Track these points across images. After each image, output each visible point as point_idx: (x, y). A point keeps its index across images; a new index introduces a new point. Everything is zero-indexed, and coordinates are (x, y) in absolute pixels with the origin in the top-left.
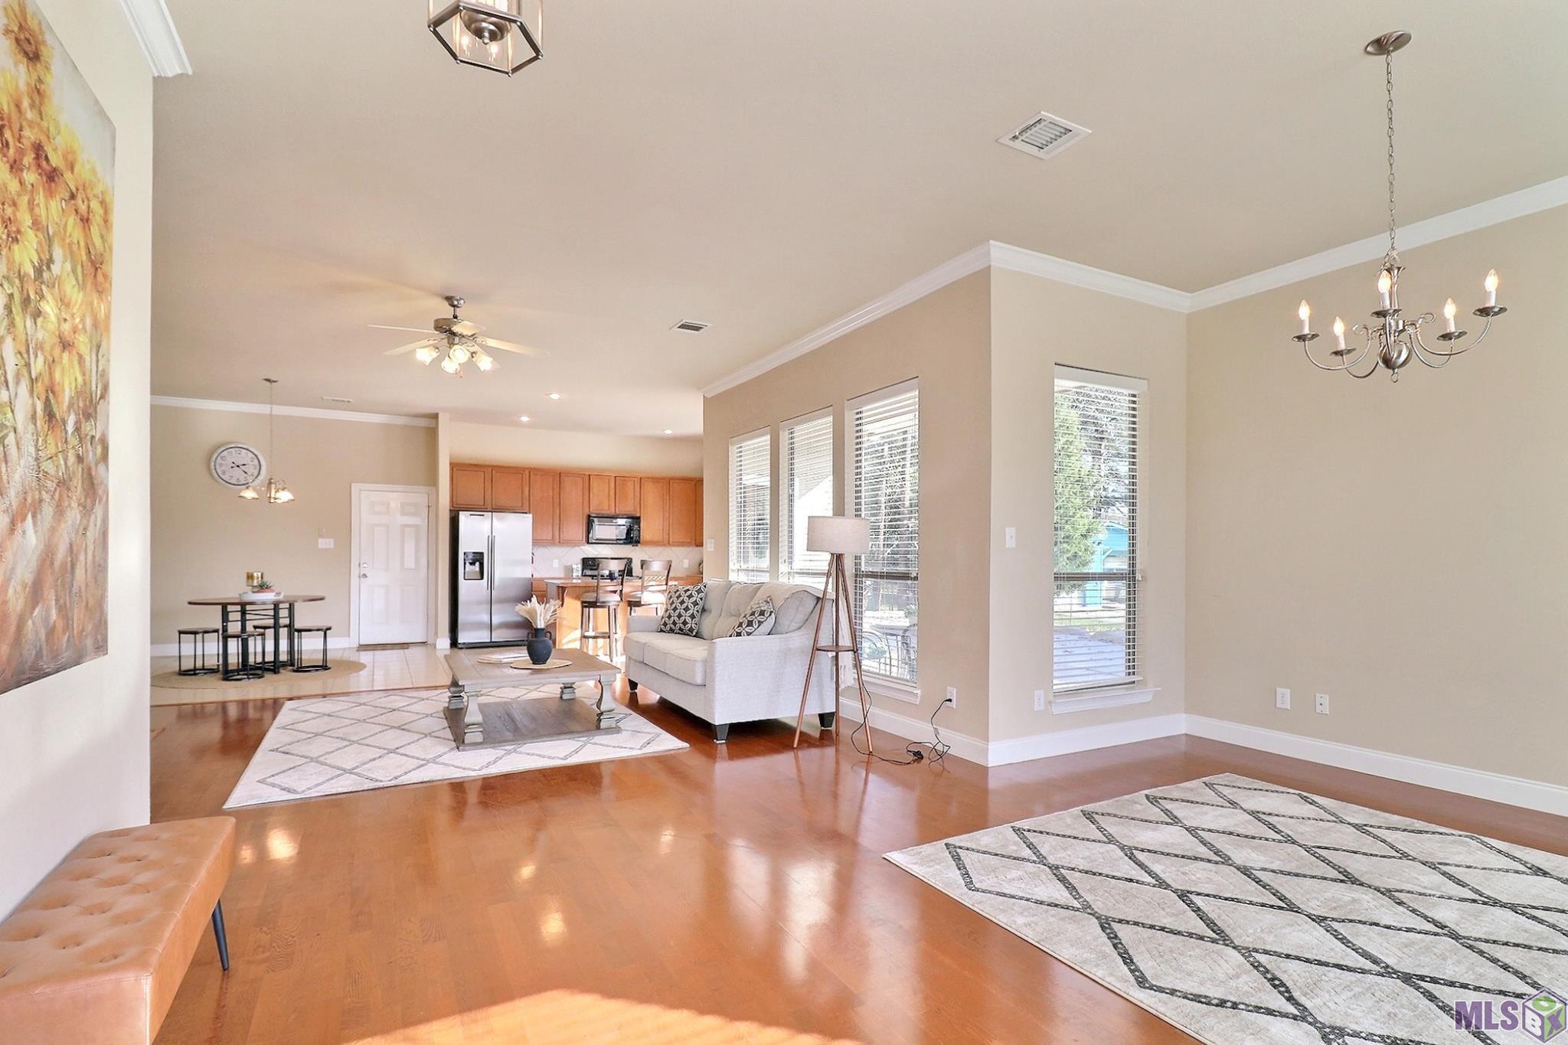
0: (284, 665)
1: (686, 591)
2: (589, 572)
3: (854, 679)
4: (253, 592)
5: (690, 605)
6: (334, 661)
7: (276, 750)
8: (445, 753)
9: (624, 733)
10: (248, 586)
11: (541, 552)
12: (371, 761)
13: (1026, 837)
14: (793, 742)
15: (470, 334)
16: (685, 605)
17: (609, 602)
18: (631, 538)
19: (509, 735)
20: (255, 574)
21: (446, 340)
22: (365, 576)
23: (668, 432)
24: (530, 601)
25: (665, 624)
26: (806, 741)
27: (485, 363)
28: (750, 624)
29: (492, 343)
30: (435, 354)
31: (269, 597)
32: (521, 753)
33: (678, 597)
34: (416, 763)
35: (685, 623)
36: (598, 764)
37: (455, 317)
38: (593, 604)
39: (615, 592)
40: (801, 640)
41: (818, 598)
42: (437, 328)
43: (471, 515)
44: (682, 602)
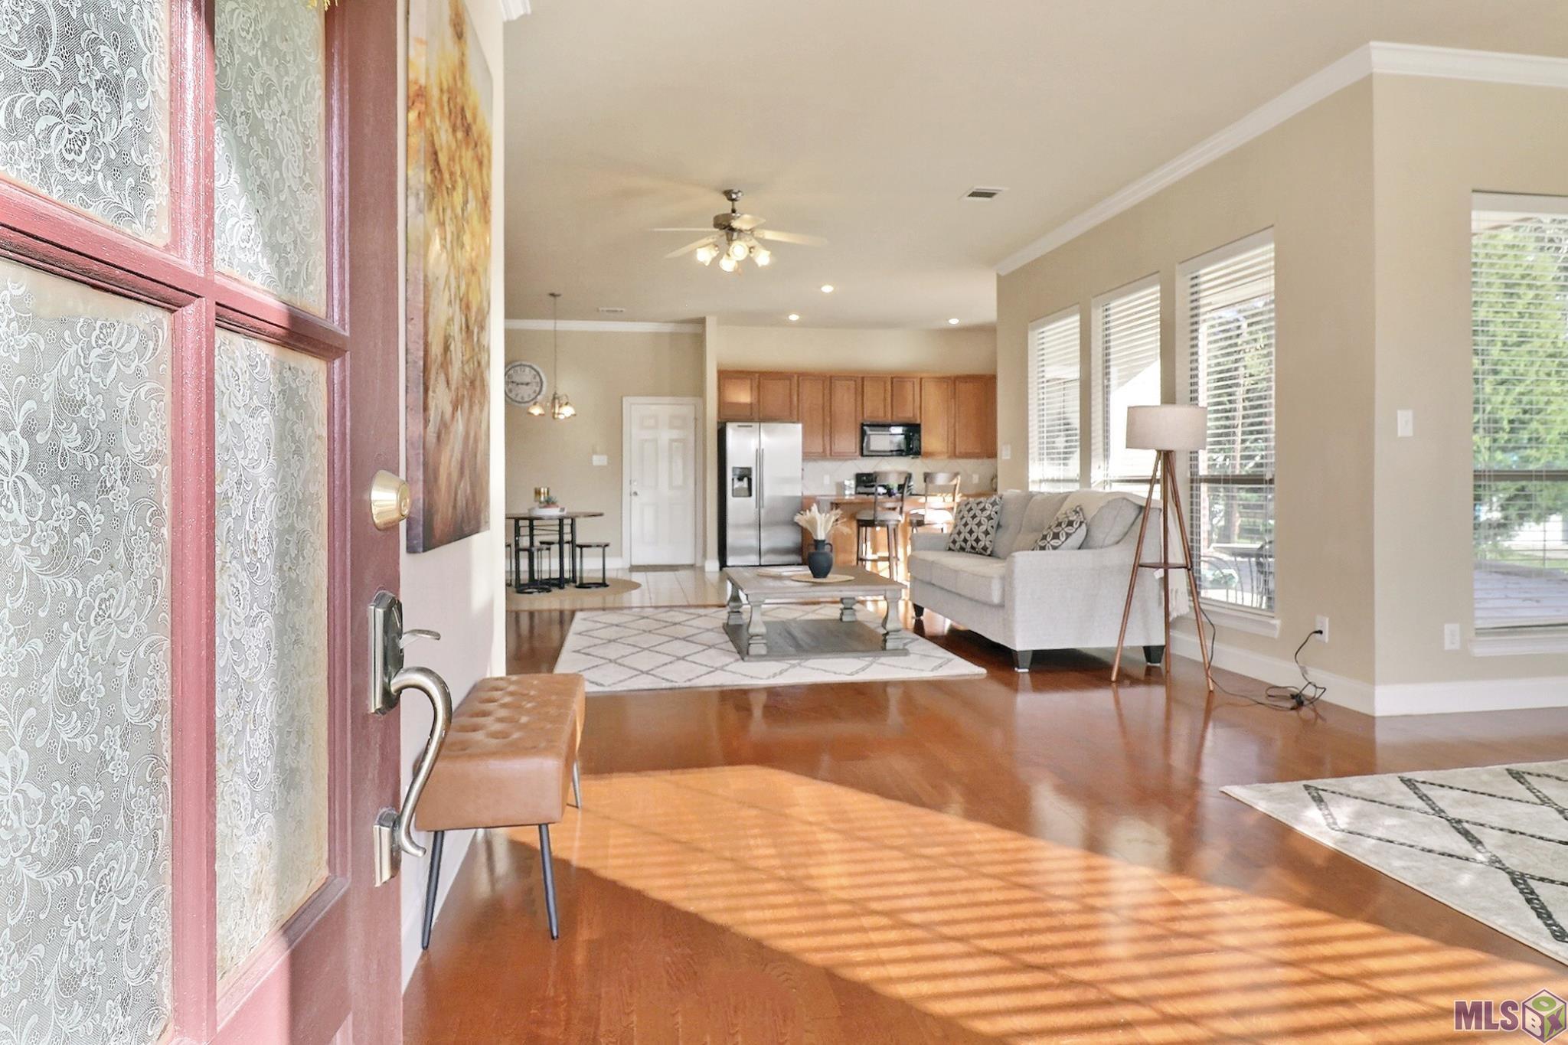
0: (567, 581)
1: (978, 504)
2: (862, 489)
3: (1190, 607)
4: (540, 508)
5: (984, 520)
6: (612, 580)
7: (578, 651)
8: (731, 663)
9: (912, 656)
10: (536, 501)
11: (811, 466)
12: (664, 665)
13: (1417, 788)
14: (1111, 675)
15: (748, 228)
16: (977, 520)
17: (890, 520)
18: (911, 447)
19: (792, 650)
20: (542, 491)
21: (725, 237)
22: (636, 494)
23: (954, 322)
24: (810, 510)
25: (954, 542)
26: (1127, 678)
27: (763, 258)
28: (1056, 536)
29: (769, 235)
30: (714, 253)
31: (554, 512)
32: (805, 667)
33: (969, 511)
34: (705, 670)
35: (977, 540)
36: (885, 685)
37: (734, 211)
38: (871, 523)
39: (894, 509)
40: (1121, 557)
41: (1141, 508)
42: (716, 225)
43: (739, 426)
44: (974, 517)
